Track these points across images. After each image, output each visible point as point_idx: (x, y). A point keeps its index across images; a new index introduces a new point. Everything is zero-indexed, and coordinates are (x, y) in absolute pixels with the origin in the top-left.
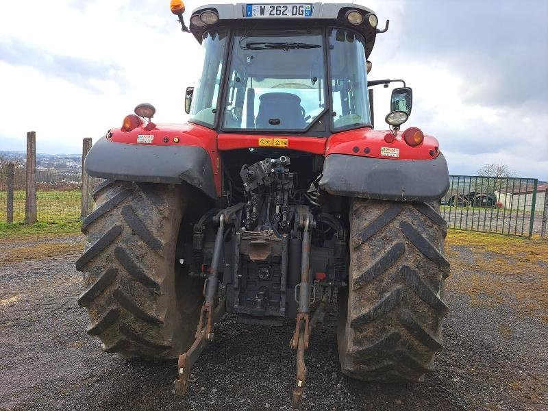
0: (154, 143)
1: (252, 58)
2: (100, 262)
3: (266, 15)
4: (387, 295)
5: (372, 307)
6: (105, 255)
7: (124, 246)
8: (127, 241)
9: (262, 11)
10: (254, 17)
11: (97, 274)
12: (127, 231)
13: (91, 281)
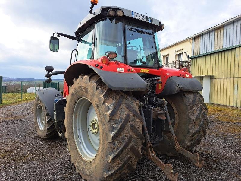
0: (125, 72)
1: (133, 35)
2: (123, 134)
3: (138, 18)
4: (201, 122)
5: (199, 127)
6: (125, 130)
7: (132, 123)
8: (133, 120)
9: (137, 16)
10: (134, 17)
11: (123, 141)
12: (131, 115)
13: (119, 146)
